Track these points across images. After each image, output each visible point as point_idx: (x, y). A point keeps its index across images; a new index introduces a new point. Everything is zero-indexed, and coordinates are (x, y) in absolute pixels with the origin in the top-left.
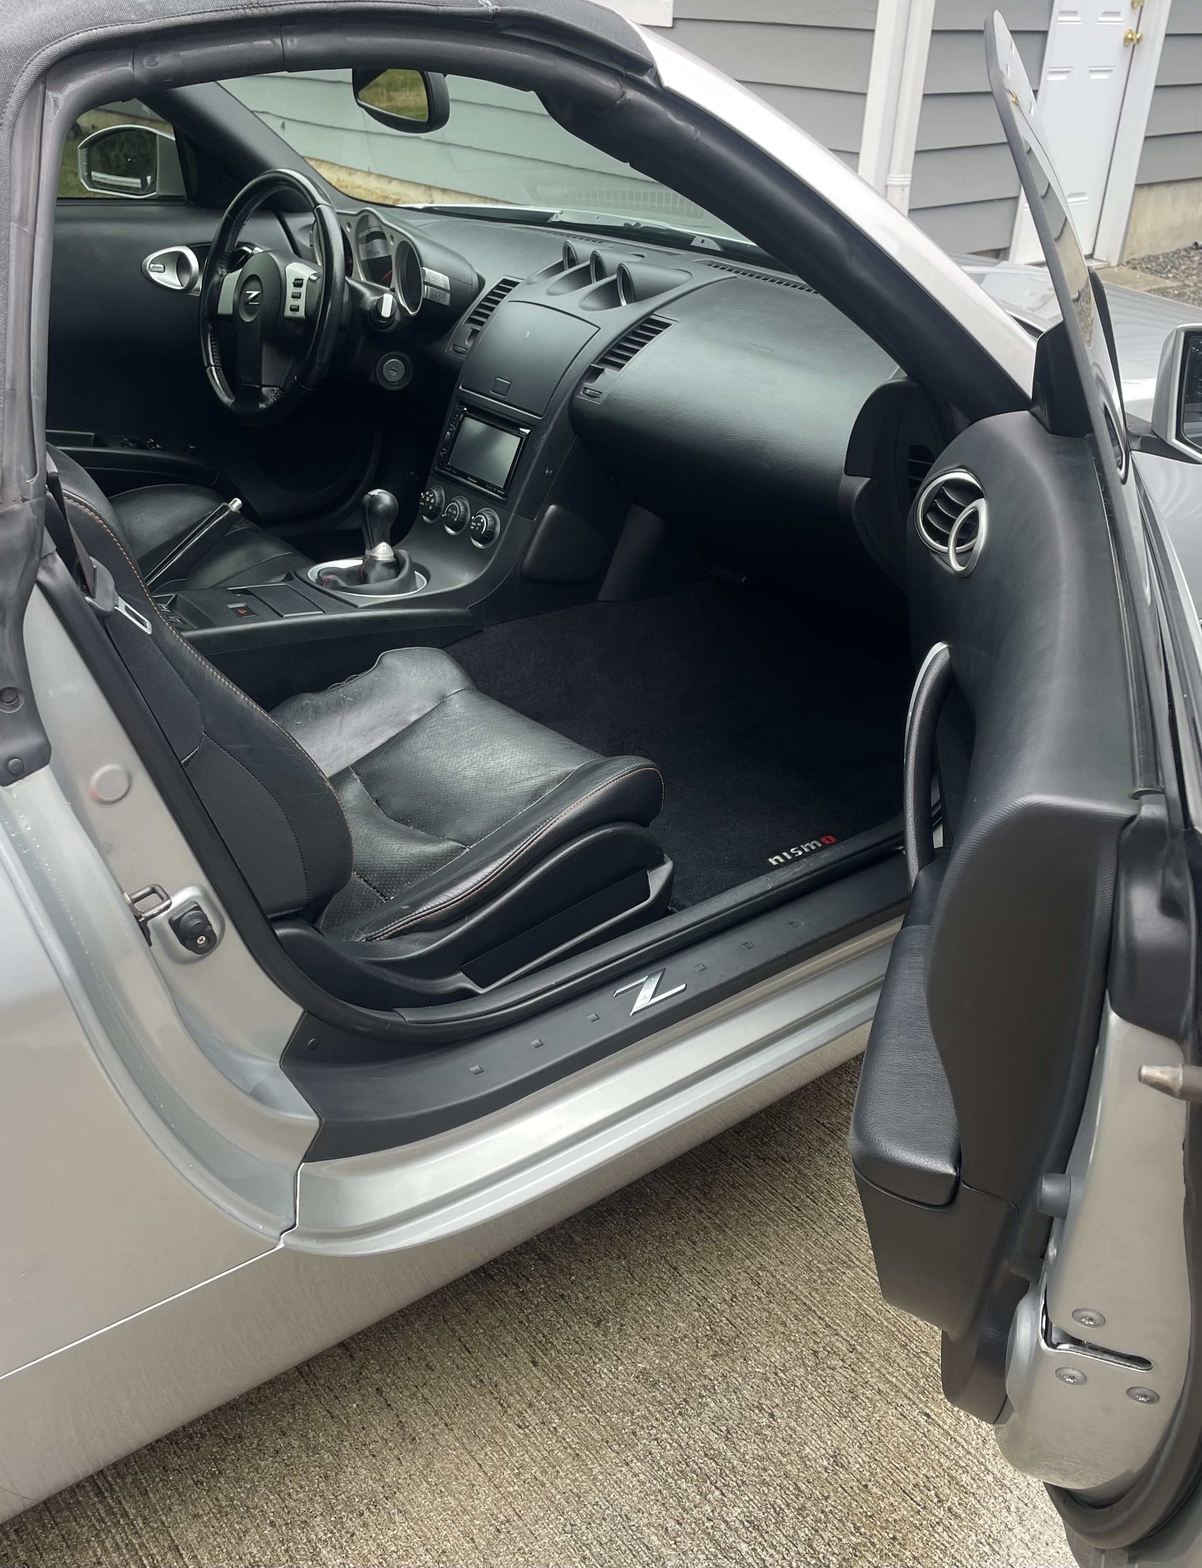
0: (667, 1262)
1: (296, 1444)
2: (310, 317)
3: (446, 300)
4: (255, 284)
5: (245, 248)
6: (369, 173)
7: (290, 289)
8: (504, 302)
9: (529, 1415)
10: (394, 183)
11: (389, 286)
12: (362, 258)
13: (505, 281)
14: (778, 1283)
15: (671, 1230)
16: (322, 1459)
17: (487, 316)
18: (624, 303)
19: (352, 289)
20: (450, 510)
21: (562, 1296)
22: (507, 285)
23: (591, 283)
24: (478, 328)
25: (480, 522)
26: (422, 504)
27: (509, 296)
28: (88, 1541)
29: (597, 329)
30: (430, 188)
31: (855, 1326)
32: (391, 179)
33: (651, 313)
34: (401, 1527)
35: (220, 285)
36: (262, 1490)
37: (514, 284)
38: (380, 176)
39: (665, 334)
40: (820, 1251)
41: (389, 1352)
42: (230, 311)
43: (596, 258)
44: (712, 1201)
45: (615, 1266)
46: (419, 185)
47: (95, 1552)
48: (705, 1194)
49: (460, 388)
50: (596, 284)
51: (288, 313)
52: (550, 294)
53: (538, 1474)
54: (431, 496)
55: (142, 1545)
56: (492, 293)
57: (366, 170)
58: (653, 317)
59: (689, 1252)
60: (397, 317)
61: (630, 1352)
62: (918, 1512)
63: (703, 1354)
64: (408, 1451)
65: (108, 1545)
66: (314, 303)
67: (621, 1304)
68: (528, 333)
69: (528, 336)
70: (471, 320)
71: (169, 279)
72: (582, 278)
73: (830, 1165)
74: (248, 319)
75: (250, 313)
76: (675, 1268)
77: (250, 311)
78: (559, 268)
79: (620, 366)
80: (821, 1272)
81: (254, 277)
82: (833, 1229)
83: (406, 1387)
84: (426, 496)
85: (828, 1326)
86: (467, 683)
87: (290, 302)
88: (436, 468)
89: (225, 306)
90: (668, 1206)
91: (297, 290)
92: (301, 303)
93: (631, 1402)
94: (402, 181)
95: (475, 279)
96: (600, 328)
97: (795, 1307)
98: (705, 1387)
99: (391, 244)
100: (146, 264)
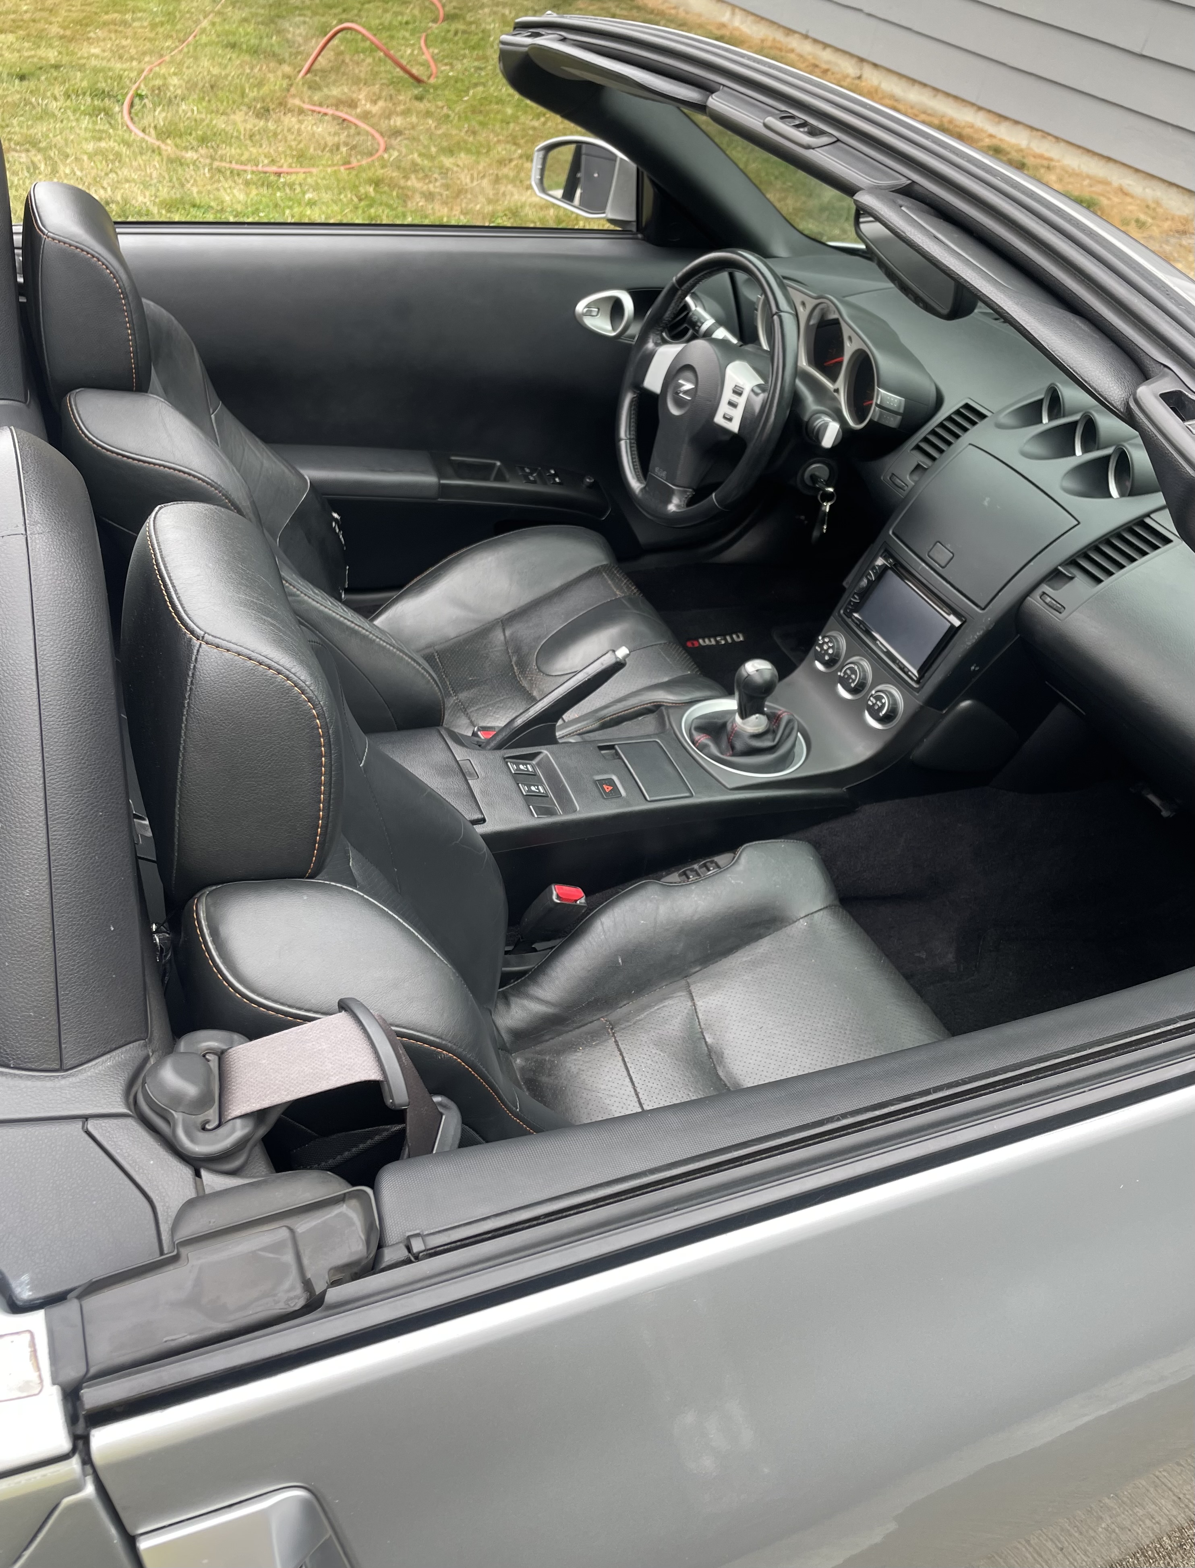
2: (741, 436)
3: (894, 424)
4: (689, 374)
6: (806, 37)
7: (727, 395)
8: (963, 442)
10: (828, 50)
13: (969, 408)
17: (938, 450)
18: (1113, 494)
20: (848, 672)
22: (971, 415)
23: (1077, 451)
24: (925, 462)
25: (881, 702)
26: (818, 648)
27: (971, 433)
29: (1076, 523)
30: (862, 60)
32: (826, 46)
33: (1148, 515)
35: (653, 354)
37: (981, 418)
38: (816, 41)
39: (1163, 552)
42: (658, 391)
43: (1086, 418)
46: (852, 55)
49: (891, 533)
50: (1083, 456)
51: (719, 419)
52: (1023, 454)
54: (831, 645)
56: (950, 420)
57: (804, 32)
58: (1148, 521)
66: (749, 419)
68: (988, 499)
69: (986, 503)
70: (919, 450)
71: (601, 325)
72: (1064, 441)
74: (675, 411)
75: (677, 404)
77: (678, 401)
79: (1097, 579)
81: (691, 365)
84: (824, 643)
86: (831, 899)
87: (723, 408)
88: (842, 612)
89: (654, 381)
91: (735, 398)
92: (737, 415)
94: (837, 50)
95: (934, 394)
96: (1079, 523)
99: (847, 344)
100: (581, 307)
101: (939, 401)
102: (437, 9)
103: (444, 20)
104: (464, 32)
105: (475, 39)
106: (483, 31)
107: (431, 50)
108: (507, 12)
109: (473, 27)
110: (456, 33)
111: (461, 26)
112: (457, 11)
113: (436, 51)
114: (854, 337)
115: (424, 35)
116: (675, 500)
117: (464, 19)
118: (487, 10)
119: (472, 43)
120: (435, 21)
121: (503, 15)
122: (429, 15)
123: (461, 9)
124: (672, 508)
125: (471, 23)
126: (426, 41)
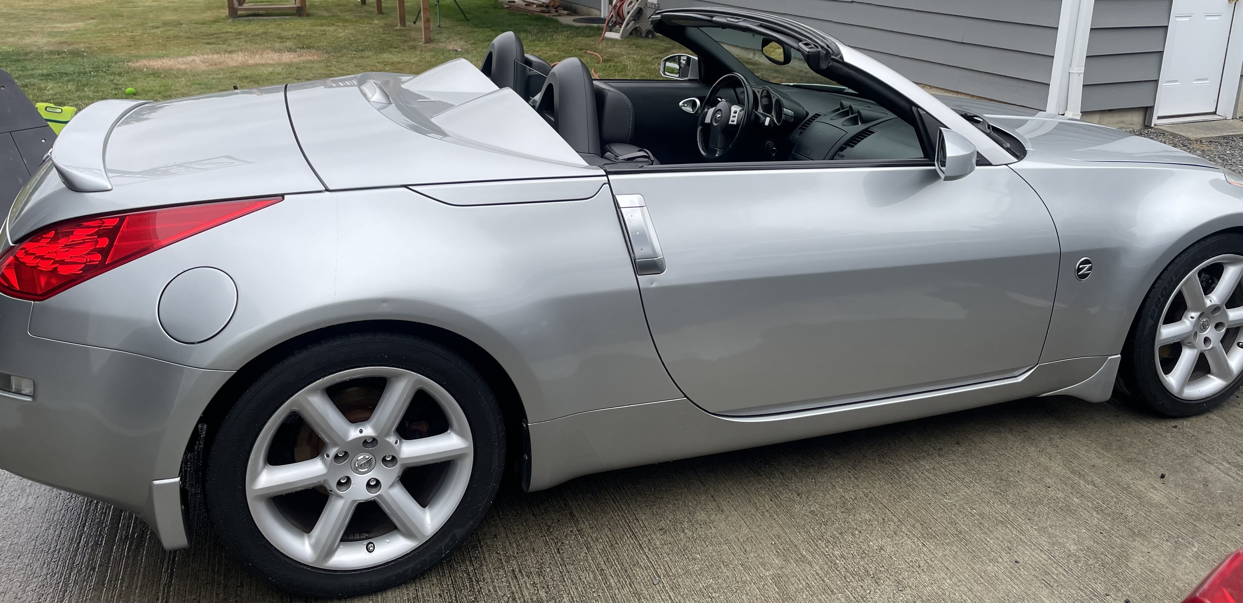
0: (831, 484)
1: (681, 503)
2: (738, 125)
3: (792, 120)
4: (719, 112)
5: (719, 99)
7: (732, 114)
8: (814, 122)
9: (766, 513)
11: (771, 114)
12: (764, 103)
13: (816, 114)
14: (875, 498)
15: (836, 475)
16: (689, 508)
17: (807, 127)
18: (860, 124)
19: (756, 114)
21: (787, 485)
22: (817, 115)
23: (849, 115)
24: (803, 131)
27: (817, 120)
28: (610, 512)
29: (846, 133)
31: (903, 515)
34: (714, 530)
35: (707, 112)
36: (668, 512)
37: (819, 115)
39: (872, 136)
40: (896, 492)
41: (718, 487)
42: (709, 122)
43: (851, 107)
44: (855, 470)
45: (809, 481)
47: (611, 515)
48: (853, 468)
49: (793, 152)
50: (851, 116)
51: (730, 123)
52: (831, 119)
53: (766, 529)
55: (626, 517)
56: (811, 118)
58: (869, 129)
59: (841, 482)
60: (772, 125)
61: (809, 505)
62: (909, 568)
63: (838, 511)
64: (720, 513)
65: (616, 514)
66: (740, 119)
67: (809, 492)
68: (820, 134)
70: (801, 128)
71: (689, 109)
72: (846, 114)
73: (910, 468)
74: (715, 124)
75: (716, 122)
76: (834, 486)
77: (716, 121)
78: (838, 110)
79: (853, 146)
80: (894, 498)
81: (720, 110)
82: (904, 487)
83: (723, 497)
85: (892, 513)
87: (731, 119)
89: (708, 120)
90: (837, 468)
91: (735, 114)
92: (735, 119)
93: (806, 518)
95: (805, 113)
97: (880, 506)
98: (836, 519)
99: (773, 99)
100: (681, 104)
101: (807, 114)
102: (599, 58)
103: (602, 62)
104: (614, 66)
105: (620, 68)
106: (624, 65)
107: (598, 74)
108: (636, 57)
109: (619, 64)
110: (610, 67)
111: (612, 64)
112: (609, 58)
113: (601, 74)
114: (775, 96)
115: (594, 68)
116: (718, 153)
117: (613, 61)
118: (625, 57)
119: (619, 70)
120: (598, 63)
121: (634, 58)
122: (595, 61)
123: (611, 57)
124: (717, 155)
125: (617, 62)
126: (594, 71)
